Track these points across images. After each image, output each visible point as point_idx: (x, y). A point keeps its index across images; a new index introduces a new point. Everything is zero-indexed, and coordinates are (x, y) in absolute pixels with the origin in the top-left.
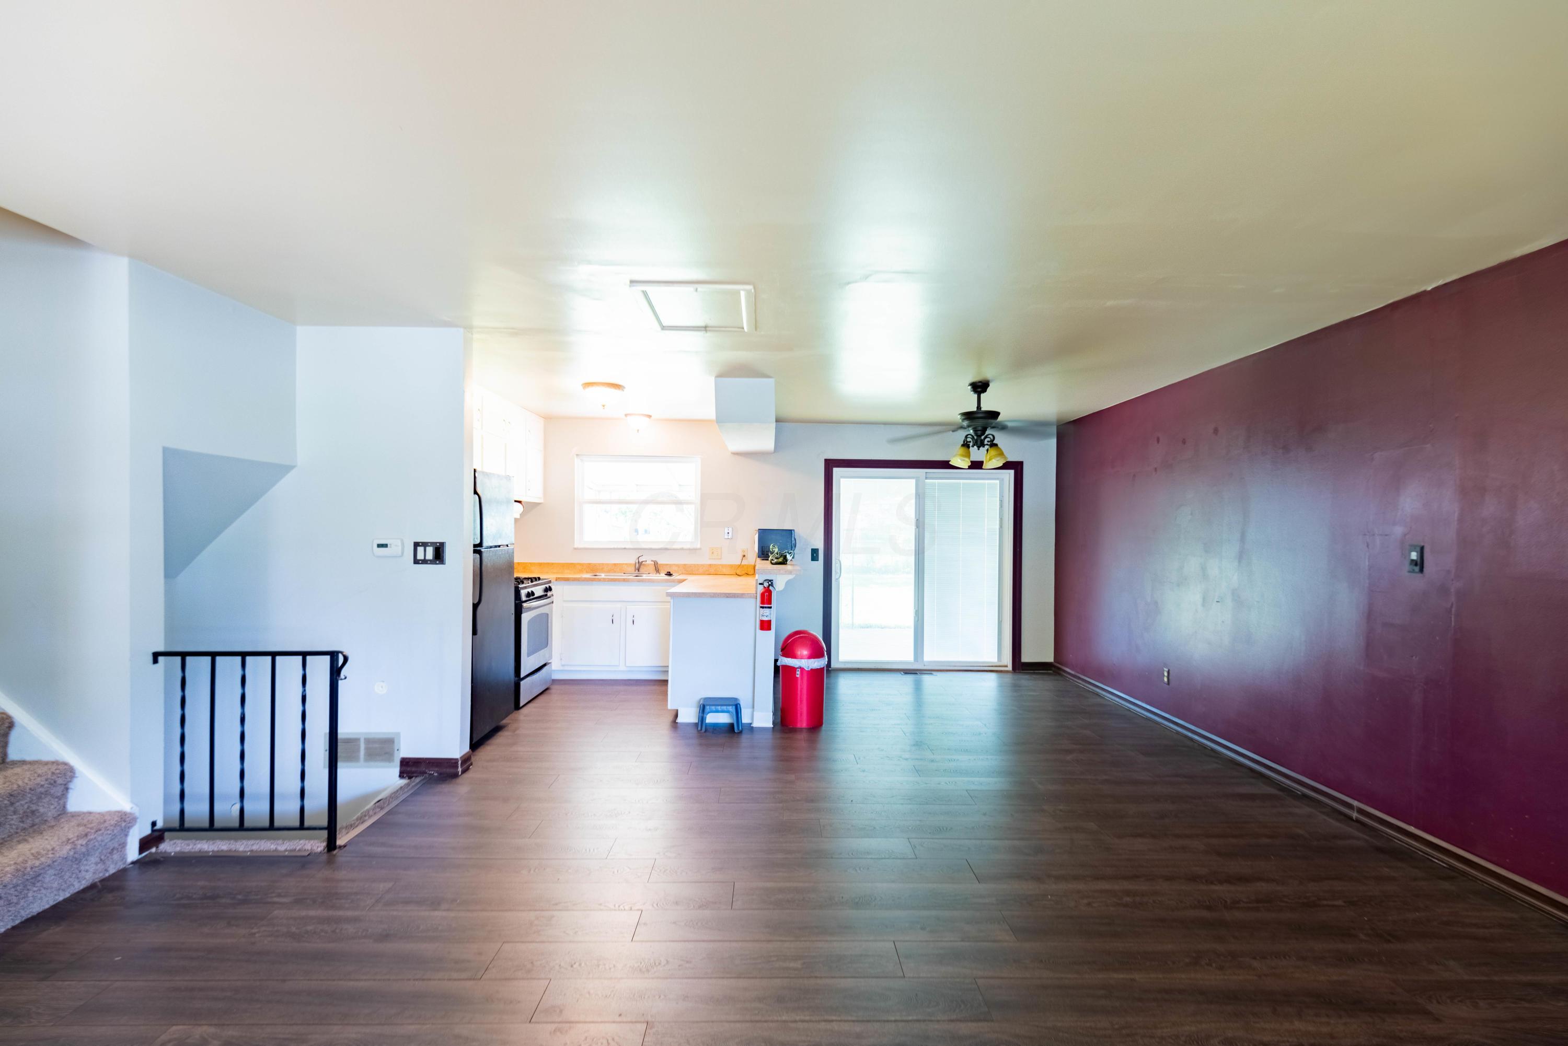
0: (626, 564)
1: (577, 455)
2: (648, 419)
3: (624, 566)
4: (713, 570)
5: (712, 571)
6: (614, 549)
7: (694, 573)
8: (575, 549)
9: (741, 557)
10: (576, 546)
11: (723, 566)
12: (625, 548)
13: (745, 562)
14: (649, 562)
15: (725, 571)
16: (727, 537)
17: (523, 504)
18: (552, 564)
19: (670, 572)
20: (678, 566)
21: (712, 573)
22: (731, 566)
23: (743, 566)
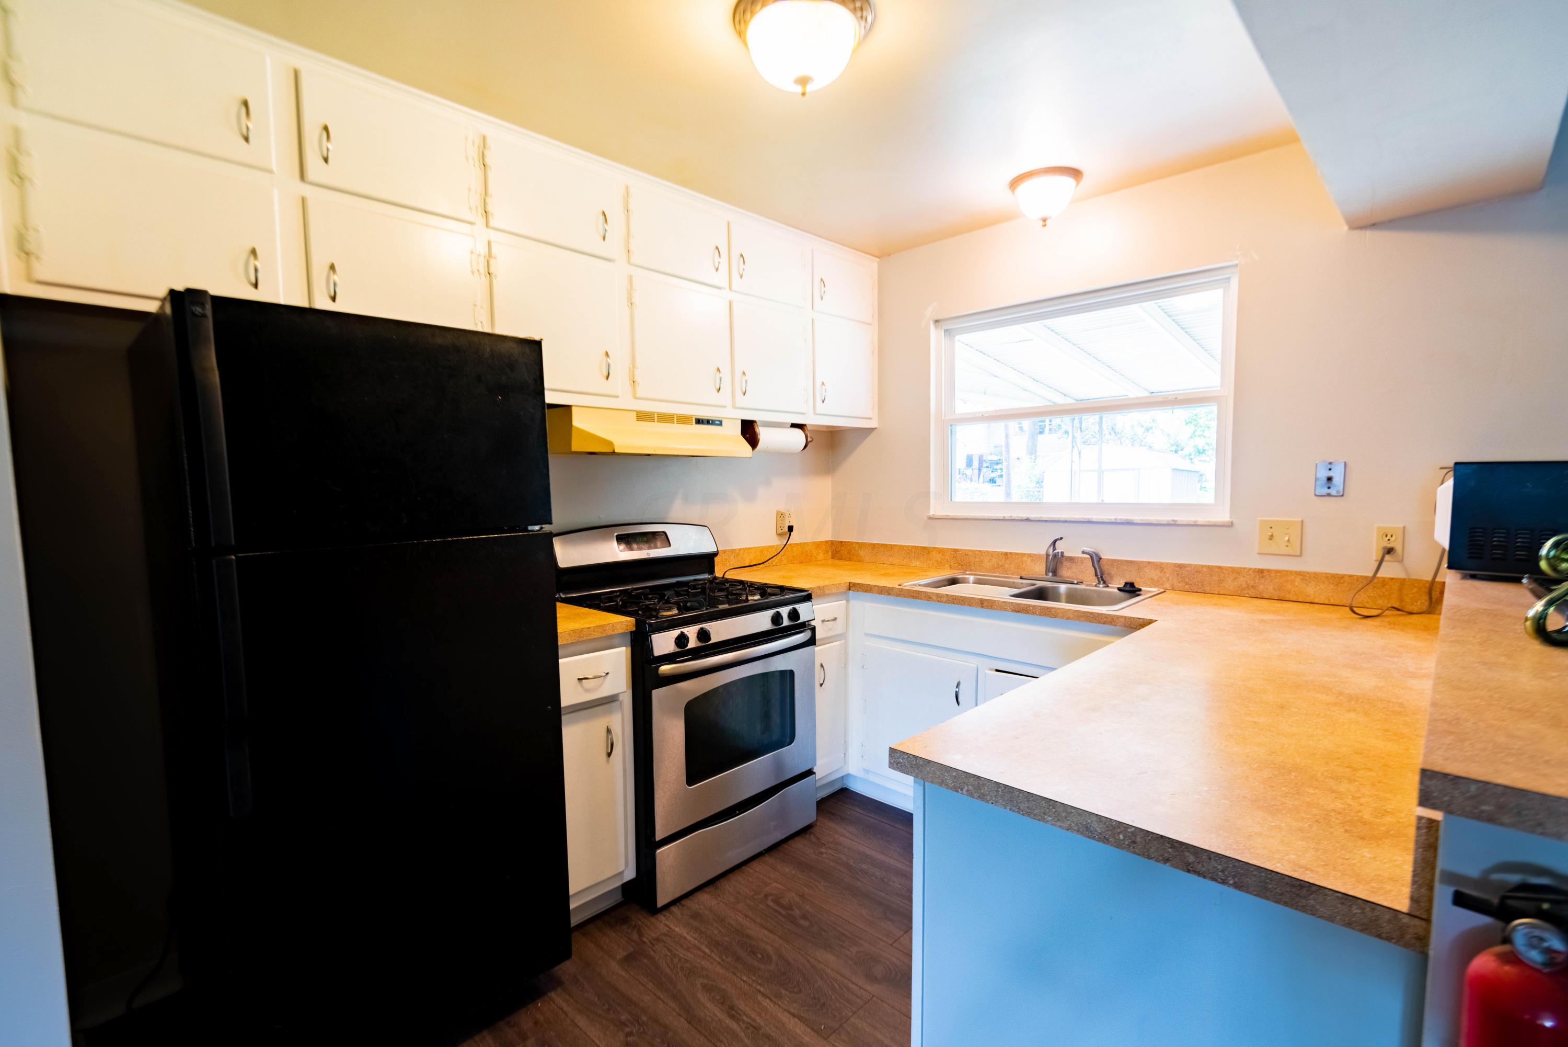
0: (1030, 555)
1: (937, 321)
2: (1069, 181)
3: (1025, 558)
4: (1271, 588)
5: (1268, 587)
6: (1004, 520)
7: (1208, 589)
8: (930, 518)
9: (1375, 555)
10: (932, 513)
11: (1315, 577)
12: (1028, 520)
13: (1389, 570)
14: (1077, 554)
15: (1311, 591)
16: (1326, 491)
17: (807, 432)
18: (892, 547)
19: (1132, 585)
20: (1160, 567)
21: (1266, 596)
22: (1337, 580)
23: (1384, 582)
